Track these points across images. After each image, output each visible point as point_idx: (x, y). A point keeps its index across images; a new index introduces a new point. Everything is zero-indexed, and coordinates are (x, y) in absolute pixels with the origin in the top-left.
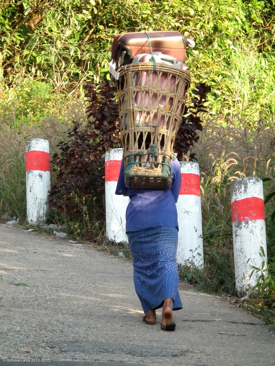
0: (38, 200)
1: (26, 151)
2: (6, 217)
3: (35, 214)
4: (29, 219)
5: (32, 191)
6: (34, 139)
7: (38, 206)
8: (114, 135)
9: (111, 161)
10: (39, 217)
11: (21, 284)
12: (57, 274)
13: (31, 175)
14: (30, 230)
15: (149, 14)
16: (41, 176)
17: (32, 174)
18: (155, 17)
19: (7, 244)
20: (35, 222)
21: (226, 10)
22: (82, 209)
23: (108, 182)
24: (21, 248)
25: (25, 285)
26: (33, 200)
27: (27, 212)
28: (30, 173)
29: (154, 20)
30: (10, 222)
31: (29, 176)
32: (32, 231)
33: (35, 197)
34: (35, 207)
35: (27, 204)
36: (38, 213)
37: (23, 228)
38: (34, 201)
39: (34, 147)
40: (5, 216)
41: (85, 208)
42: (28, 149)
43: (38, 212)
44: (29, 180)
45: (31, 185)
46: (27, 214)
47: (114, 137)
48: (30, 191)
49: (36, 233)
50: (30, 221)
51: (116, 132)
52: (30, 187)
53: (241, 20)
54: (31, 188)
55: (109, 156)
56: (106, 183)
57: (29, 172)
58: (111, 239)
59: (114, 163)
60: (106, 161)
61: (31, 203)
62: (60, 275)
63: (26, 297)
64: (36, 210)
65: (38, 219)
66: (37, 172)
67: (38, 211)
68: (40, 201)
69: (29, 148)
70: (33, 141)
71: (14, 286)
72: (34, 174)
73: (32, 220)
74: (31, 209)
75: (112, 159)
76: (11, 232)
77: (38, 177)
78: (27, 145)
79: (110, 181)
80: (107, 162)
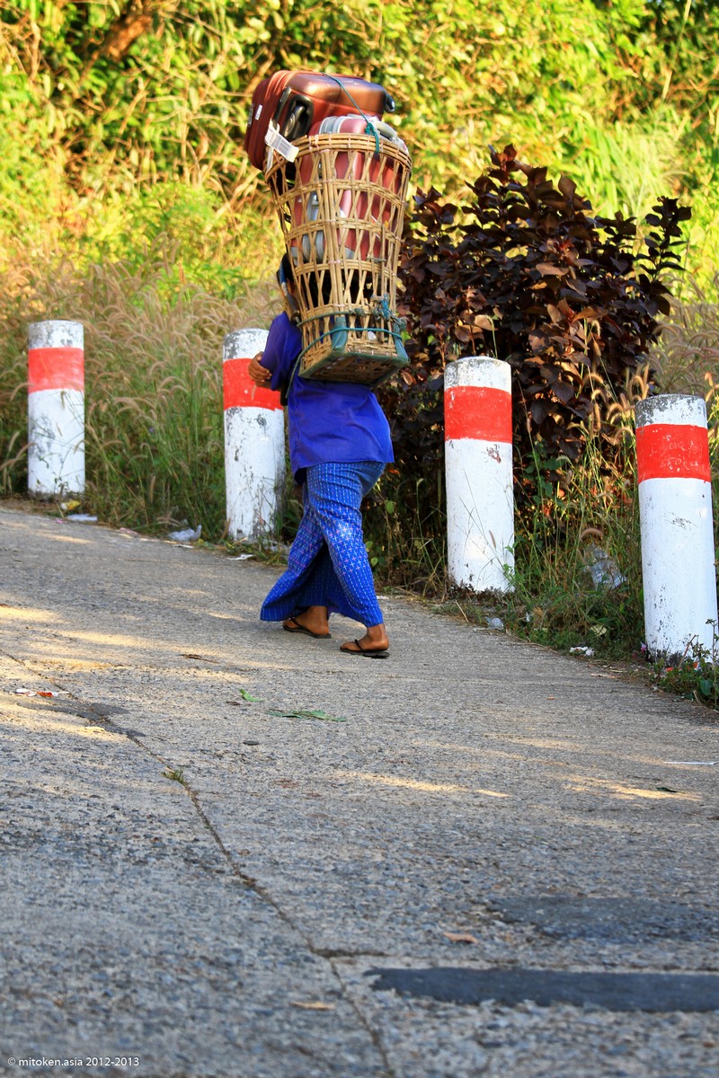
0: (257, 482)
1: (224, 361)
2: (167, 521)
3: (249, 517)
4: (233, 528)
5: (240, 458)
6: (245, 331)
7: (257, 496)
8: (460, 323)
9: (462, 388)
10: (259, 524)
11: (300, 713)
12: (371, 682)
13: (238, 419)
14: (244, 557)
15: (401, 33)
16: (262, 422)
17: (241, 416)
18: (417, 39)
19: (205, 597)
20: (250, 536)
21: (570, 25)
22: (383, 507)
23: (454, 441)
24: (246, 607)
25: (311, 716)
26: (244, 481)
27: (228, 511)
28: (236, 415)
29: (415, 43)
30: (182, 535)
31: (232, 420)
32: (249, 559)
33: (249, 475)
34: (248, 498)
35: (228, 491)
36: (256, 514)
37: (223, 551)
38: (247, 483)
39: (244, 350)
40: (166, 519)
41: (390, 506)
42: (228, 354)
43: (255, 510)
44: (232, 431)
45: (238, 444)
46: (228, 515)
47: (461, 328)
48: (236, 459)
49: (261, 564)
50: (235, 534)
51: (466, 317)
52: (235, 450)
53: (597, 47)
54: (237, 451)
55: (456, 376)
56: (447, 443)
57: (233, 412)
58: (462, 584)
59: (469, 393)
60: (447, 387)
61: (239, 489)
62: (381, 684)
63: (331, 752)
64: (250, 507)
65: (255, 529)
66: (252, 412)
67: (257, 507)
68: (260, 484)
69: (233, 351)
70: (242, 336)
71: (285, 720)
72: (244, 416)
73: (240, 532)
74: (238, 503)
75: (462, 383)
76: (202, 563)
77: (256, 424)
78: (226, 344)
79: (458, 437)
80: (450, 390)
